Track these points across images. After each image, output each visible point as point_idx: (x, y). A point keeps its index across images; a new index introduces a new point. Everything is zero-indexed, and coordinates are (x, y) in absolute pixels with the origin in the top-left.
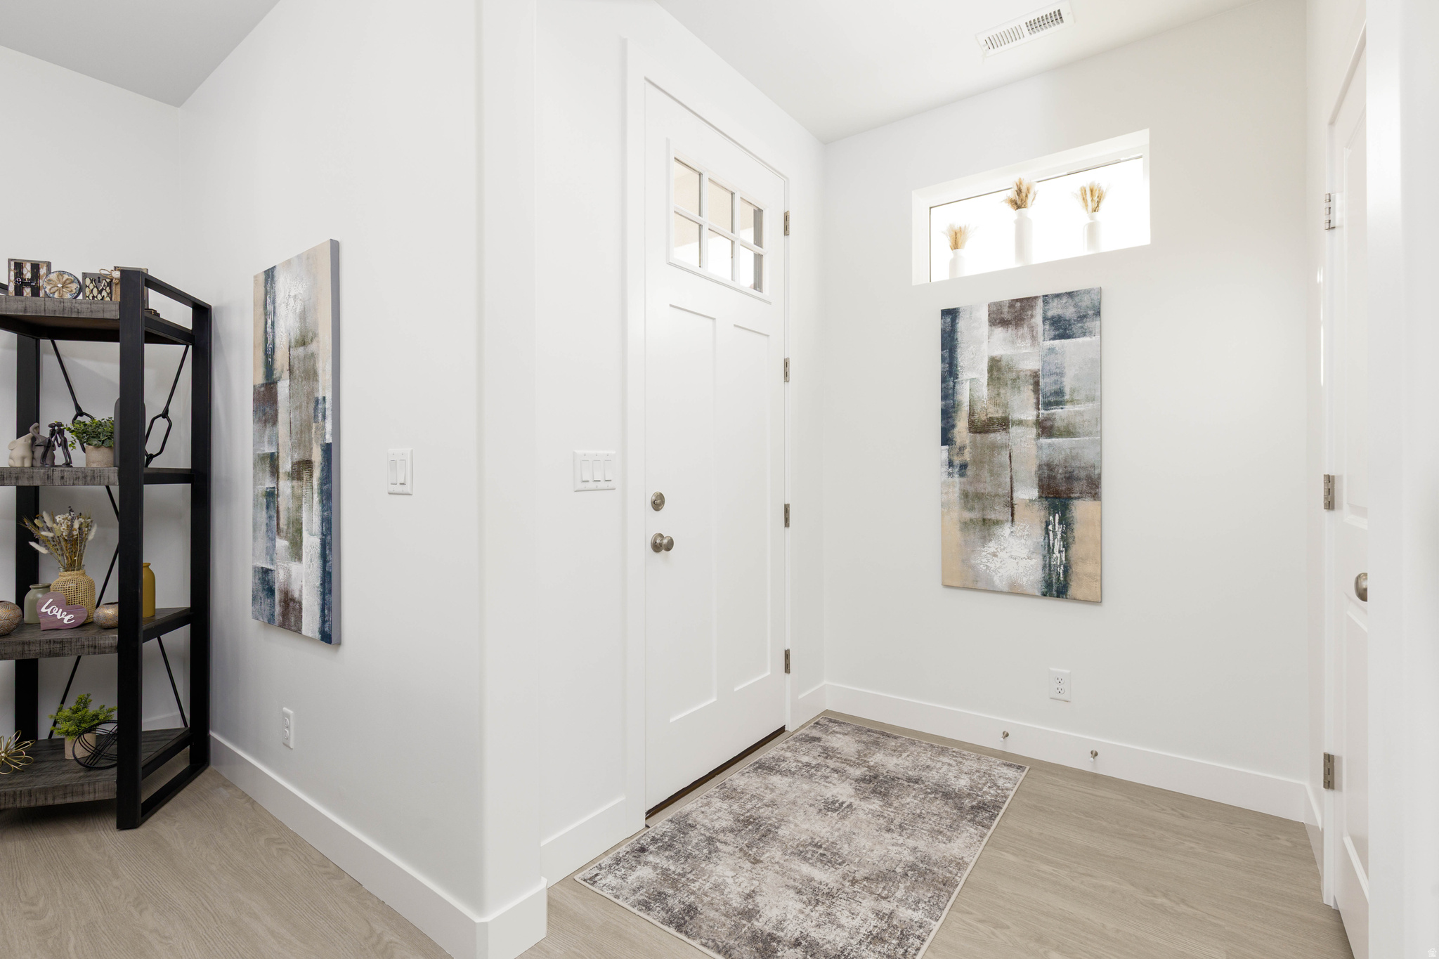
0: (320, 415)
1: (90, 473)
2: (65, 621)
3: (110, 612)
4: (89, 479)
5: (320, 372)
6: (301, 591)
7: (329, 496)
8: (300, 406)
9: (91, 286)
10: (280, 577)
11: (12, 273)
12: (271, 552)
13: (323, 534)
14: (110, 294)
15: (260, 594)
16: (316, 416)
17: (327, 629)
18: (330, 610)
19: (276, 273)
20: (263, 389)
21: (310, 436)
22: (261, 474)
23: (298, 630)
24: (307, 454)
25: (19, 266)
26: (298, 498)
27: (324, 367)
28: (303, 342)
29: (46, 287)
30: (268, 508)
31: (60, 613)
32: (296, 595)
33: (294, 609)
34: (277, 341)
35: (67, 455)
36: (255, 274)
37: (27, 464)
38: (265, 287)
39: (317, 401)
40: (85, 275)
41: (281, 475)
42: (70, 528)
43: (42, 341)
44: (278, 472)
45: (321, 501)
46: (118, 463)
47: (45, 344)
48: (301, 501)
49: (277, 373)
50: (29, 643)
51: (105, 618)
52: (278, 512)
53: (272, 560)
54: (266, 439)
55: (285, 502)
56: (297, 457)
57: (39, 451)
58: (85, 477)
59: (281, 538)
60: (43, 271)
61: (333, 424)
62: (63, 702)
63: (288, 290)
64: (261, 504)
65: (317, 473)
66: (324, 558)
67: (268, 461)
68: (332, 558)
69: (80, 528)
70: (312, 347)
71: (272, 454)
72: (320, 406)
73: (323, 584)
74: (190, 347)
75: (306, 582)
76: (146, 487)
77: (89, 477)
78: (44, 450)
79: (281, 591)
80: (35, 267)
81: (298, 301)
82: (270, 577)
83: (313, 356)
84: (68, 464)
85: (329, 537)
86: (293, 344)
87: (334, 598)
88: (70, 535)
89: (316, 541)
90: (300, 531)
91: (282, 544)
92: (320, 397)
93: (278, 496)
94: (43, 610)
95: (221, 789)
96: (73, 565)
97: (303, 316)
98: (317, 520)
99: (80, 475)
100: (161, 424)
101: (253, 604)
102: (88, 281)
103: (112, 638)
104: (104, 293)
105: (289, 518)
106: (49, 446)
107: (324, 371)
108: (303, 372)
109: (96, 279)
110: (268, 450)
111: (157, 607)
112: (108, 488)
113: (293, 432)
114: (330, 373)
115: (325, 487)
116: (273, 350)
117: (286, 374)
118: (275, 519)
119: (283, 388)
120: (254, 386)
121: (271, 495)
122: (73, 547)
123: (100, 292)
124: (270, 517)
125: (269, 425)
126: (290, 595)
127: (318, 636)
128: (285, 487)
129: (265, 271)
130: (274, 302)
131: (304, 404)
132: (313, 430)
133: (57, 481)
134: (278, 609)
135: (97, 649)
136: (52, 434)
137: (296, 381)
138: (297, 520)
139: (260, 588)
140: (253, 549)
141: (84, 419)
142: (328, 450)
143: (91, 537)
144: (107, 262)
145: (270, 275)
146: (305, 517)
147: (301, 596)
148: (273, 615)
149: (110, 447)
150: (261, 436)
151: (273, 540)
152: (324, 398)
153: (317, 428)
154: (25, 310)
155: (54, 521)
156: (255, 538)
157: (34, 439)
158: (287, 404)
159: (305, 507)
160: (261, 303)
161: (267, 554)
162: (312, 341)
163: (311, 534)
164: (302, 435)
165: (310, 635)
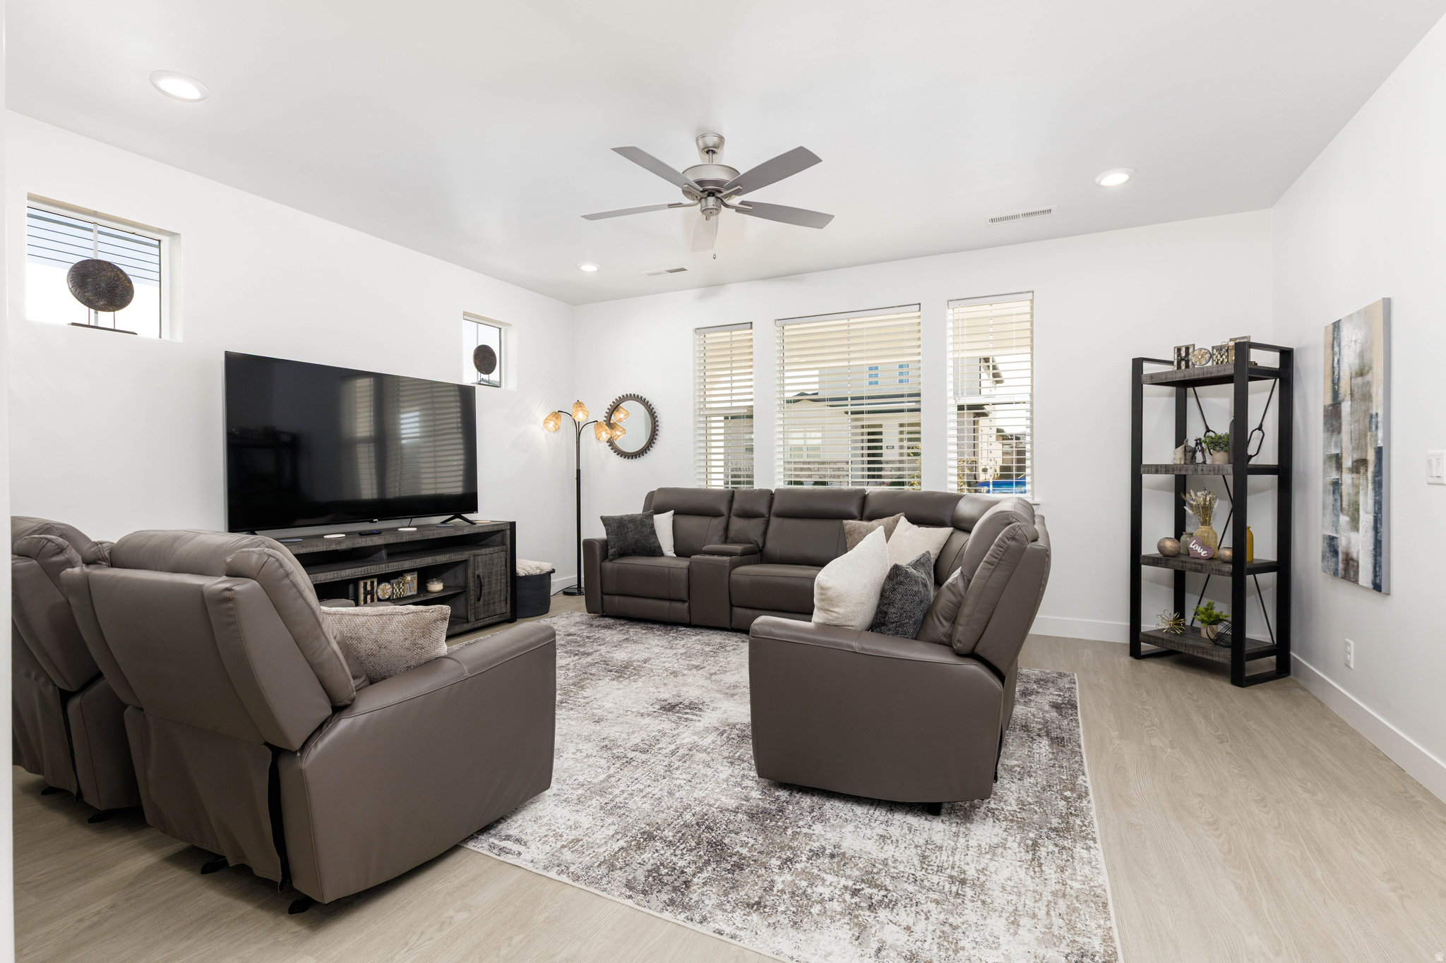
0: (1374, 427)
1: (1217, 468)
2: (1202, 555)
3: (1228, 553)
4: (1216, 471)
5: (1374, 395)
6: (1358, 553)
7: (1378, 485)
8: (1359, 420)
9: (1217, 354)
10: (1342, 544)
11: (1176, 355)
12: (1336, 524)
13: (1375, 513)
14: (1227, 357)
15: (1328, 554)
16: (1370, 428)
17: (1378, 581)
18: (1380, 567)
19: (1341, 324)
20: (1330, 408)
21: (1366, 441)
22: (1329, 469)
23: (1356, 581)
24: (1364, 454)
25: (1179, 350)
26: (1356, 486)
27: (1377, 392)
28: (1361, 373)
29: (1192, 358)
30: (1334, 493)
31: (1199, 550)
32: (1355, 556)
33: (1353, 566)
34: (1342, 374)
35: (1204, 456)
36: (1326, 325)
37: (1183, 462)
38: (1333, 334)
39: (1371, 416)
40: (1213, 348)
41: (1344, 470)
42: (1205, 500)
43: (1188, 389)
44: (1341, 467)
45: (1374, 489)
46: (1232, 461)
47: (1190, 390)
48: (1359, 488)
49: (1341, 397)
50: (1185, 562)
51: (1224, 555)
52: (1341, 496)
53: (1337, 530)
54: (1333, 443)
55: (1346, 488)
56: (1356, 457)
57: (1189, 455)
58: (1214, 470)
59: (1344, 514)
60: (1191, 350)
61: (1384, 433)
62: (1199, 603)
63: (1351, 337)
64: (1329, 490)
65: (1371, 469)
66: (1376, 529)
67: (1334, 460)
68: (1383, 530)
69: (1210, 501)
70: (1368, 378)
71: (1337, 454)
72: (1374, 420)
73: (1375, 549)
74: (1278, 380)
75: (1362, 547)
76: (1249, 476)
77: (1215, 470)
78: (1190, 454)
79: (1343, 553)
80: (1187, 349)
81: (1358, 344)
82: (1335, 543)
83: (1368, 384)
84: (1204, 462)
85: (1379, 515)
86: (1353, 376)
87: (1384, 559)
88: (1205, 504)
89: (1371, 518)
90: (1357, 510)
91: (1344, 519)
92: (1374, 413)
93: (1341, 484)
94: (1191, 546)
95: (1299, 690)
96: (1205, 522)
97: (1361, 355)
98: (1371, 502)
99: (1211, 468)
100: (1257, 434)
101: (1322, 561)
102: (1215, 351)
103: (1229, 568)
104: (1224, 357)
105: (1349, 501)
106: (1194, 451)
107: (1377, 394)
108: (1361, 396)
109: (1220, 349)
110: (1334, 451)
111: (1254, 557)
112: (1224, 476)
113: (1354, 439)
114: (1382, 395)
115: (1377, 479)
116: (1339, 379)
117: (1348, 397)
118: (1339, 501)
119: (1346, 407)
120: (1324, 406)
121: (1336, 484)
122: (1206, 512)
123: (1221, 356)
124: (1336, 500)
125: (1335, 434)
126: (1350, 556)
127: (1371, 586)
128: (1347, 478)
129: (1333, 323)
130: (1339, 346)
131: (1362, 419)
132: (1369, 437)
133: (1200, 472)
134: (1341, 566)
135: (1220, 573)
136: (1197, 445)
137: (1355, 402)
138: (1356, 502)
139: (1328, 549)
140: (1323, 522)
141: (1211, 434)
142: (1379, 451)
143: (1215, 507)
144: (1225, 336)
145: (1336, 326)
146: (1361, 500)
147: (1358, 557)
148: (1337, 570)
149: (1226, 451)
150: (1329, 442)
151: (1337, 516)
152: (1377, 414)
153: (1371, 435)
154: (1184, 377)
155: (1196, 495)
156: (1324, 515)
157: (1185, 448)
158: (1349, 419)
159: (1362, 493)
160: (1330, 346)
161: (1333, 526)
162: (1368, 372)
163: (1367, 513)
164: (1359, 444)
165: (1365, 585)
